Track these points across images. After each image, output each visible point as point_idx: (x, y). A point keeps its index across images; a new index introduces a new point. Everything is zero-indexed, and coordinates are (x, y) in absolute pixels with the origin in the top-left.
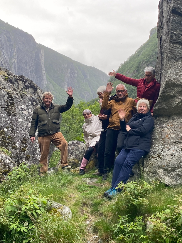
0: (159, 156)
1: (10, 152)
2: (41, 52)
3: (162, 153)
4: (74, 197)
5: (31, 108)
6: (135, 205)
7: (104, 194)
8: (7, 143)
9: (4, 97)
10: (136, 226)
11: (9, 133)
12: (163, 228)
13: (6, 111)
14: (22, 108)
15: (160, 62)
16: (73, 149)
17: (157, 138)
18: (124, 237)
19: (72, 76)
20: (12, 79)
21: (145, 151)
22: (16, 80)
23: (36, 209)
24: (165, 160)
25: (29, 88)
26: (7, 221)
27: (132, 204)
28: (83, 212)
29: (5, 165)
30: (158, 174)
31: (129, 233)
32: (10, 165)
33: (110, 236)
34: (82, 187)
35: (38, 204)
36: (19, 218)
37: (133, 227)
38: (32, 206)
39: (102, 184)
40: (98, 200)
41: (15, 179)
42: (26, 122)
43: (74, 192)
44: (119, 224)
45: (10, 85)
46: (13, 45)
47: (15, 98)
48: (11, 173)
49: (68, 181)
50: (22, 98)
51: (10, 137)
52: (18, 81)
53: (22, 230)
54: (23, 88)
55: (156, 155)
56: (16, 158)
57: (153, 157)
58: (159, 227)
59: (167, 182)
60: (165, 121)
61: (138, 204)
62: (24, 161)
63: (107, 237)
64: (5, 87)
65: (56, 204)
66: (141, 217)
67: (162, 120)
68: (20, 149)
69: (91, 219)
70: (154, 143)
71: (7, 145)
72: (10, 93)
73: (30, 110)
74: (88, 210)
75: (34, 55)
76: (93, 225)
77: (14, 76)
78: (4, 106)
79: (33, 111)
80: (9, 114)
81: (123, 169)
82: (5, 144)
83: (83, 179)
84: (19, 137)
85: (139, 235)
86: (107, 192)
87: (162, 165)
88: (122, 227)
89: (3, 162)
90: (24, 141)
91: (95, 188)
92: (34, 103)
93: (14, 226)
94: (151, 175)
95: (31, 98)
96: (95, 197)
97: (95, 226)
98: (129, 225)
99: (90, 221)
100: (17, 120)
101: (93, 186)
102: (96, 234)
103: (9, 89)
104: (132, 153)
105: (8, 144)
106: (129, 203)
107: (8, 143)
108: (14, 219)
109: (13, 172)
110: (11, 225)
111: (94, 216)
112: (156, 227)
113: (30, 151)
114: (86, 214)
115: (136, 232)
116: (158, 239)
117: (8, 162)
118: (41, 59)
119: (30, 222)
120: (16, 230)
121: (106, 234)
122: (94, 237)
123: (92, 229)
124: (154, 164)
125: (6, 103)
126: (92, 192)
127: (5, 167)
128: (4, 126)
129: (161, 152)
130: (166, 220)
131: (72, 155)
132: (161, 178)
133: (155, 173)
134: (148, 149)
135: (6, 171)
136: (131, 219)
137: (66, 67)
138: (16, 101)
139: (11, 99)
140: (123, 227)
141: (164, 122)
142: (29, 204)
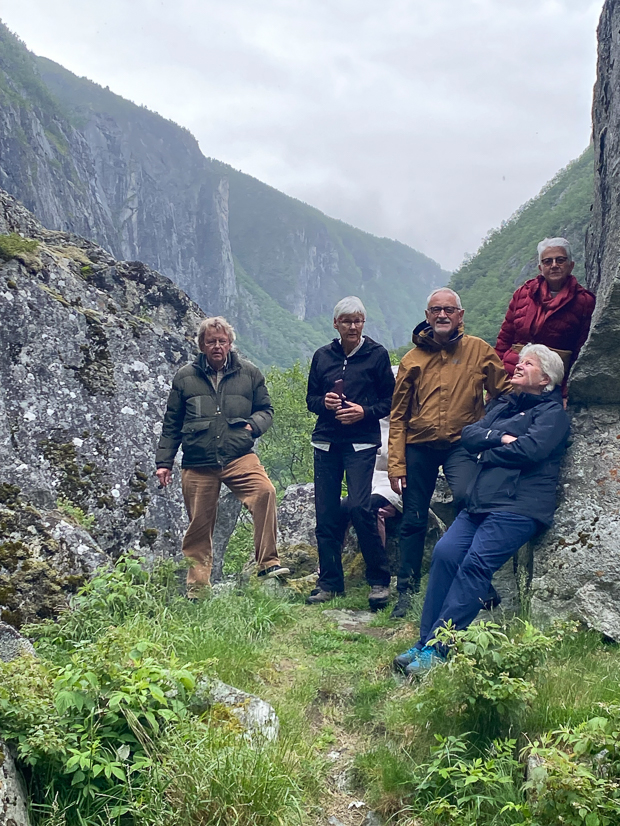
0: (583, 539)
1: (92, 516)
2: (220, 188)
3: (594, 529)
4: (291, 669)
5: (165, 372)
6: (490, 700)
7: (395, 662)
8: (82, 486)
9: (76, 331)
10: (490, 770)
11: (88, 454)
12: (579, 779)
13: (82, 381)
14: (133, 372)
15: (600, 222)
16: (301, 512)
17: (580, 478)
18: (449, 806)
19: (323, 269)
20: (105, 272)
21: (536, 521)
22: (119, 277)
23: (157, 706)
24: (603, 553)
25: (162, 306)
26: (60, 741)
27: (481, 696)
28: (321, 722)
29: (72, 561)
30: (579, 600)
31: (467, 794)
32: (88, 561)
33: (406, 802)
34: (321, 638)
35: (165, 688)
36: (99, 732)
37: (481, 774)
38: (145, 692)
39: (391, 630)
40: (374, 683)
41: (103, 608)
42: (147, 418)
43: (291, 654)
44: (437, 763)
45: (97, 295)
46: (125, 165)
47: (112, 337)
48: (88, 586)
49: (275, 617)
50: (136, 336)
51: (93, 465)
52: (124, 282)
53: (108, 775)
54: (140, 304)
55: (573, 534)
56: (110, 538)
57: (562, 542)
58: (567, 777)
59: (608, 626)
60: (609, 420)
61: (501, 697)
62: (137, 547)
63: (394, 807)
64: (79, 299)
65: (227, 692)
66: (511, 743)
67: (596, 419)
68: (125, 510)
69: (344, 746)
70: (569, 495)
71: (80, 493)
72: (95, 318)
73: (161, 378)
74: (338, 715)
75: (197, 196)
76: (350, 763)
77: (112, 264)
78: (73, 364)
79: (170, 382)
80: (90, 390)
81: (459, 581)
82: (74, 490)
83: (325, 612)
84: (122, 468)
85: (502, 802)
86: (404, 656)
87: (594, 570)
88: (444, 773)
89: (65, 548)
90: (138, 483)
91: (367, 641)
92: (175, 353)
93: (83, 758)
94: (556, 602)
95: (167, 338)
96: (362, 673)
97: (356, 770)
98: (470, 766)
99: (343, 750)
100: (116, 410)
101: (359, 636)
102: (361, 797)
103: (94, 306)
104: (492, 527)
105: (86, 492)
106: (471, 695)
107: (86, 488)
108: (84, 737)
109: (94, 582)
110: (70, 755)
111: (356, 734)
112: (554, 774)
113: (157, 518)
114: (332, 727)
115: (492, 791)
116: (560, 817)
117: (82, 549)
118: (218, 211)
119: (135, 748)
120: (87, 772)
121: (392, 796)
122: (351, 805)
123: (346, 777)
124: (565, 566)
125: (82, 354)
126: (355, 656)
127: (70, 567)
128: (73, 430)
129: (592, 525)
130: (593, 753)
131: (295, 531)
132: (591, 614)
133: (569, 596)
134: (549, 515)
135: (75, 579)
136: (477, 748)
137: (302, 238)
138: (115, 349)
139: (97, 338)
140: (449, 773)
141: (604, 424)
142: (132, 689)
